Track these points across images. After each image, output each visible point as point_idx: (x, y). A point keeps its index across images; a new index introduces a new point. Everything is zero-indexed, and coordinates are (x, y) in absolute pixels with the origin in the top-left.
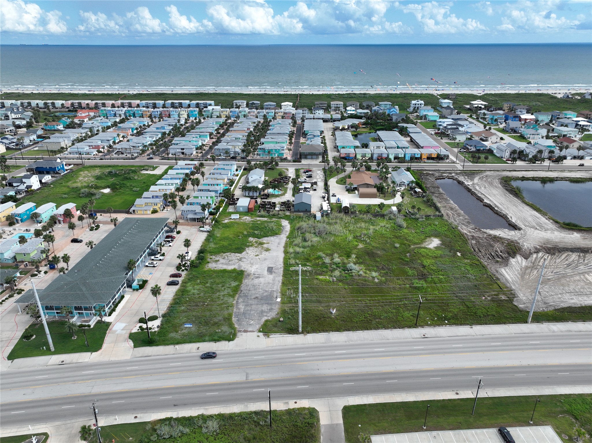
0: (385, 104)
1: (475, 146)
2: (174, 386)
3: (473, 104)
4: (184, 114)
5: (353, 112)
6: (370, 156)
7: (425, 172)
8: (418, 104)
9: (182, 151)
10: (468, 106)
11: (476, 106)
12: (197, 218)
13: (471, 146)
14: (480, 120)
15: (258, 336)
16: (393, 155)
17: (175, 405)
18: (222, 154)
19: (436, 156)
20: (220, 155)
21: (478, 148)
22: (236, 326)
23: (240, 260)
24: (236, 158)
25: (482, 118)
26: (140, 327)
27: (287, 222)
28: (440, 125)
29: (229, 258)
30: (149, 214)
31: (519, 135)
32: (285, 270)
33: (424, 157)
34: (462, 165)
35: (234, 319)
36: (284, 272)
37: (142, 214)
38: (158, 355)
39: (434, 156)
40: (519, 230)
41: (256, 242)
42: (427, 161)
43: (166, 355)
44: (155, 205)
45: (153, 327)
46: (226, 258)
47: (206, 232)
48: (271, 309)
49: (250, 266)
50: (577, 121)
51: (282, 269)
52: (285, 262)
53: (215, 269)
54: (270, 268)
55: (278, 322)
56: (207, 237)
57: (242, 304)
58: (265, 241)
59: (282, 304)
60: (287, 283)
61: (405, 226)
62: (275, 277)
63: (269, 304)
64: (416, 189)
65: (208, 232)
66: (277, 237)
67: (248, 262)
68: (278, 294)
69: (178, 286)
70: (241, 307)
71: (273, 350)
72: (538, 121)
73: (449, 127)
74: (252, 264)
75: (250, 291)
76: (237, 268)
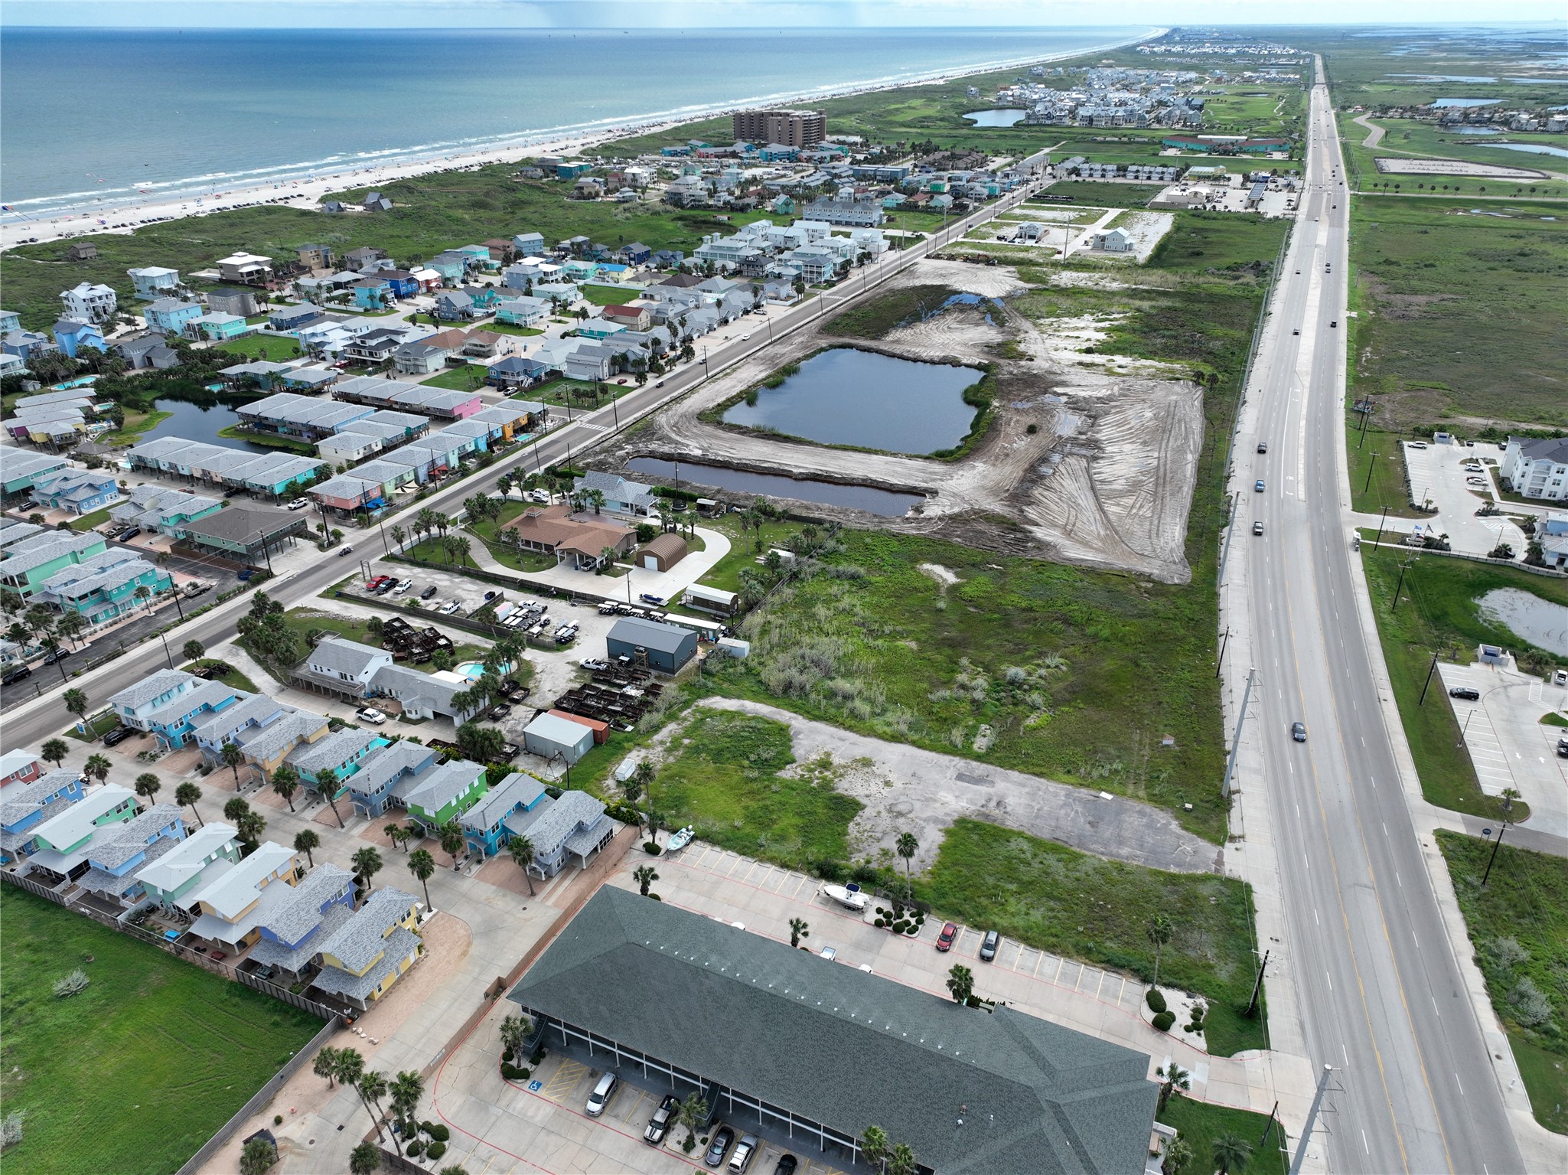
11: (252, 269)
13: (518, 374)
15: (1237, 850)
16: (452, 451)
17: (1455, 995)
19: (526, 421)
21: (536, 375)
22: (1199, 872)
23: (900, 814)
24: (29, 673)
25: (329, 300)
26: (1188, 1029)
27: (718, 698)
28: (322, 344)
29: (879, 829)
30: (416, 962)
31: (491, 320)
32: (978, 758)
33: (509, 432)
34: (591, 422)
35: (1173, 870)
36: (991, 763)
37: (398, 982)
38: (1298, 1007)
39: (524, 422)
40: (934, 493)
41: (811, 771)
42: (523, 438)
43: (1297, 994)
44: (403, 920)
45: (1192, 1006)
46: (879, 835)
47: (687, 845)
48: (1142, 813)
49: (938, 805)
50: (536, 266)
51: (974, 764)
52: (946, 752)
53: (929, 861)
54: (960, 777)
55: (1193, 814)
56: (725, 848)
57: (1114, 849)
58: (814, 757)
59: (1124, 794)
60: (1044, 770)
61: (862, 571)
62: (1007, 779)
63: (1120, 811)
64: (700, 501)
65: (693, 839)
66: (798, 733)
67: (917, 805)
68: (1084, 793)
69: (1003, 940)
70: (1125, 851)
71: (1285, 839)
72: (448, 279)
73: (374, 343)
74: (934, 800)
75: (1057, 827)
76: (941, 826)
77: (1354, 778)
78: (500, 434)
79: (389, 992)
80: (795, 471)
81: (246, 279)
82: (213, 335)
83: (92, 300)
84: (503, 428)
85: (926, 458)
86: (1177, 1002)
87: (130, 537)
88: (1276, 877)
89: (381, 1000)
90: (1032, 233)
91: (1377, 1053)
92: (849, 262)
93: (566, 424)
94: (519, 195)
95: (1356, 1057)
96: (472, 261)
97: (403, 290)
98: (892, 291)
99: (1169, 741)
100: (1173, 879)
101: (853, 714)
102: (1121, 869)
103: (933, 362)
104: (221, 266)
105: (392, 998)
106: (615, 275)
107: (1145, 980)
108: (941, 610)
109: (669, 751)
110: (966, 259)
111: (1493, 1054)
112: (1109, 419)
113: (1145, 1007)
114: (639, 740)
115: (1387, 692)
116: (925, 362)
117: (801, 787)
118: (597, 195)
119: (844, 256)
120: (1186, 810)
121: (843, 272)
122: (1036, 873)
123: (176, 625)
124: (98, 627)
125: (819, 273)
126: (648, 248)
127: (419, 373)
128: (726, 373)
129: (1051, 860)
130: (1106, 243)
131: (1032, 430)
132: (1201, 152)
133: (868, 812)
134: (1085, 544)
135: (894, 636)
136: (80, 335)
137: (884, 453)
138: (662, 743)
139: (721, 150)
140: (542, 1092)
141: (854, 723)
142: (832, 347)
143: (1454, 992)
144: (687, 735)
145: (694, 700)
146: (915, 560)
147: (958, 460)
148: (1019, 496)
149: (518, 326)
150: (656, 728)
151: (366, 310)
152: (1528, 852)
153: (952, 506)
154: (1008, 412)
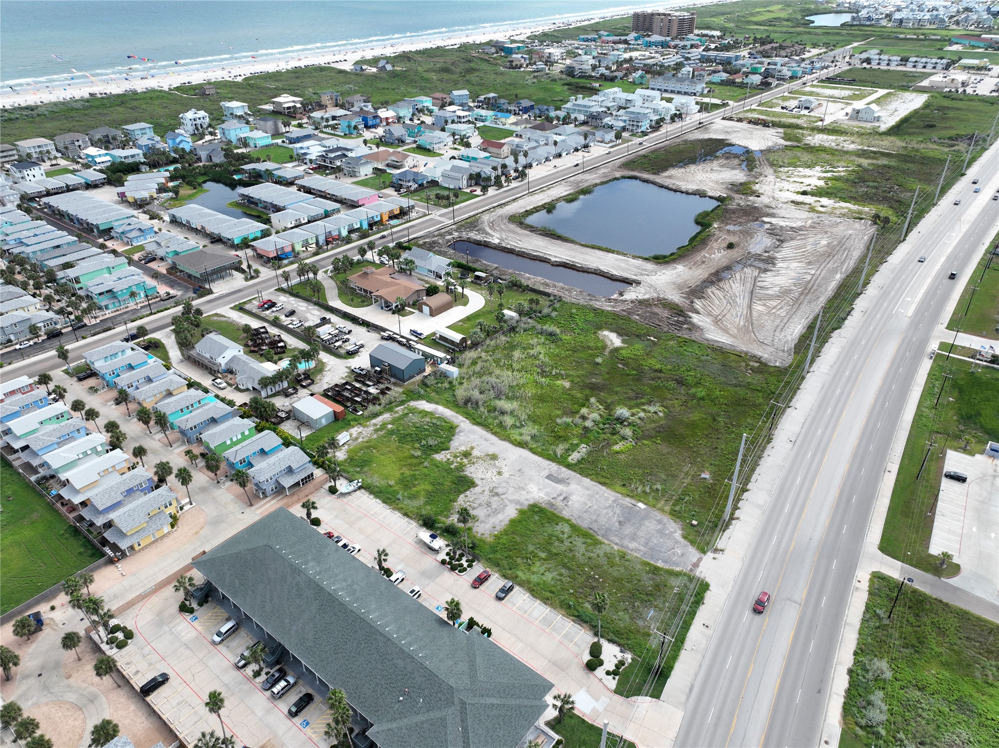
0: (141, 129)
1: (414, 180)
2: (779, 681)
3: (280, 104)
5: (108, 158)
6: (314, 241)
7: (421, 242)
8: (200, 119)
10: (269, 107)
11: (292, 104)
12: (302, 480)
13: (409, 181)
14: (324, 130)
15: (714, 558)
16: (347, 228)
17: (819, 692)
18: (12, 337)
20: (10, 341)
21: (420, 182)
22: (678, 569)
23: (497, 494)
24: (62, 334)
25: (326, 127)
26: (608, 673)
27: (424, 402)
28: (305, 154)
29: (478, 502)
30: (169, 533)
31: (414, 146)
32: (569, 466)
33: (386, 218)
34: (441, 216)
35: (660, 564)
36: (575, 471)
37: (153, 542)
38: (696, 675)
39: (397, 212)
40: (638, 283)
41: (456, 457)
42: (394, 222)
43: (700, 666)
44: (166, 507)
45: (620, 658)
46: (475, 505)
47: (355, 491)
48: (660, 522)
49: (525, 492)
50: (455, 112)
51: (564, 469)
52: (549, 458)
53: (498, 528)
54: (549, 477)
55: (696, 529)
56: (377, 497)
57: (626, 542)
58: (463, 448)
59: (654, 506)
60: (608, 481)
61: (558, 331)
62: (579, 484)
63: (646, 517)
64: (477, 273)
65: (360, 488)
66: (460, 432)
67: (511, 490)
68: (628, 501)
69: (517, 589)
70: (633, 545)
71: (753, 558)
72: (400, 117)
73: (332, 155)
74: (523, 489)
75: (595, 521)
76: (518, 507)
77: (832, 523)
78: (379, 219)
79: (146, 547)
80: (553, 259)
81: (286, 111)
82: (252, 145)
83: (195, 120)
84: (381, 215)
85: (646, 259)
86: (611, 654)
87: (149, 261)
88: (732, 583)
89: (139, 551)
90: (808, 105)
91: (735, 719)
92: (662, 120)
93: (425, 215)
94: (472, 65)
95: (718, 718)
96: (419, 106)
97: (370, 123)
98: (686, 141)
99: (706, 475)
100: (655, 570)
101: (501, 425)
102: (623, 556)
103: (687, 193)
104: (274, 103)
105: (146, 551)
106: (503, 120)
107: (596, 634)
108: (598, 364)
109: (376, 431)
110: (750, 122)
111: (824, 738)
112: (792, 243)
113: (587, 651)
114: (359, 422)
115: (893, 467)
116: (682, 192)
117: (445, 468)
118: (521, 66)
119: (660, 115)
120: (692, 525)
121: (657, 125)
122: (563, 548)
123: (147, 316)
124: (107, 312)
125: (638, 126)
126: (533, 103)
127: (355, 176)
128: (542, 190)
129: (579, 542)
130: (860, 115)
131: (731, 246)
132: (979, 47)
133: (477, 490)
134: (725, 331)
135: (557, 376)
136: (178, 140)
137: (618, 253)
138: (375, 425)
139: (618, 38)
140: (195, 624)
141: (500, 431)
142: (623, 177)
143: (819, 690)
144: (392, 423)
145: (409, 401)
146: (600, 328)
147: (667, 263)
148: (697, 292)
149: (429, 150)
150: (375, 415)
151: (345, 135)
152: (940, 601)
153: (645, 294)
154: (721, 232)
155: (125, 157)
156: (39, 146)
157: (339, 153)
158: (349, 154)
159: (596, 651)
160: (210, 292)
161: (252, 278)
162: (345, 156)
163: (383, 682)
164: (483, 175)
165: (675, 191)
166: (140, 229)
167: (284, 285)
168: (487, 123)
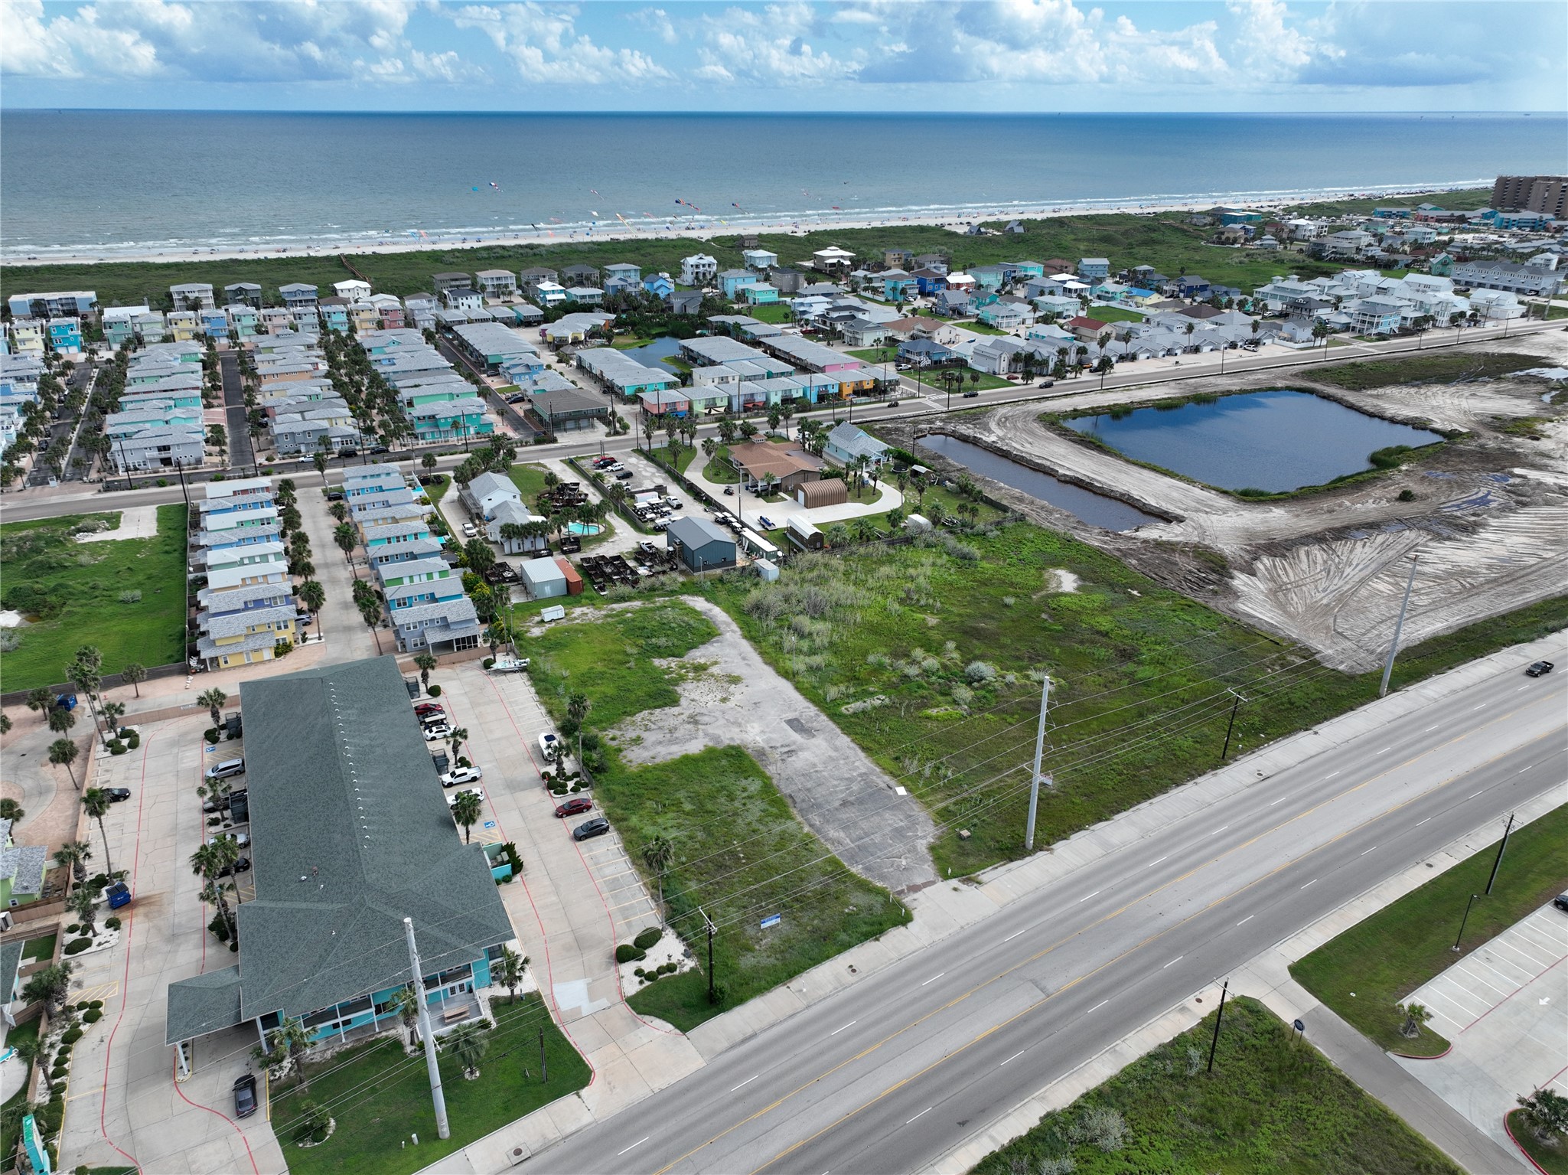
0: (624, 271)
1: (928, 354)
2: (905, 1081)
3: (823, 258)
4: (31, 340)
5: (562, 296)
6: (725, 403)
7: (877, 427)
8: (704, 266)
9: (164, 455)
10: (810, 264)
11: (835, 261)
12: (457, 640)
13: (919, 354)
14: (863, 293)
15: (955, 889)
16: (780, 394)
17: (962, 1124)
18: (303, 449)
19: (871, 386)
20: (299, 451)
21: (936, 358)
22: (879, 884)
23: (696, 722)
24: (356, 455)
25: (866, 289)
26: (639, 972)
27: (701, 599)
28: (804, 312)
29: (660, 724)
30: (270, 660)
31: (973, 320)
32: (835, 717)
33: (847, 390)
34: (935, 401)
35: (855, 869)
36: (838, 724)
37: (245, 665)
38: (772, 1026)
39: (869, 386)
40: (1180, 520)
41: (682, 668)
42: (856, 400)
43: (791, 1016)
44: (279, 628)
45: (674, 961)
46: (653, 726)
47: (515, 672)
48: (910, 818)
49: (737, 730)
51: (823, 717)
52: (813, 700)
53: (658, 761)
54: (792, 721)
55: (962, 843)
56: (534, 685)
57: (829, 828)
58: (702, 661)
59: (921, 796)
60: (875, 746)
61: (978, 553)
62: (829, 740)
63: (891, 807)
64: (916, 467)
65: (522, 670)
66: (717, 641)
67: (722, 722)
68: (883, 780)
69: (612, 835)
70: (836, 834)
71: (1025, 908)
72: (981, 286)
73: (835, 315)
74: (739, 725)
75: (809, 790)
76: (711, 744)
77: (1226, 905)
78: (836, 390)
79: (234, 668)
80: (1061, 471)
81: (828, 269)
82: (751, 301)
83: (697, 266)
84: (840, 386)
85: (1225, 493)
86: (669, 950)
87: (515, 402)
88: (957, 928)
89: (224, 670)
91: (779, 1102)
92: (1427, 319)
93: (913, 397)
94: (1153, 235)
95: (751, 1092)
96: (1020, 274)
97: (929, 288)
99: (1049, 780)
100: (841, 875)
101: (778, 646)
102: (807, 843)
103: (1393, 421)
104: (816, 257)
105: (227, 673)
106: (1139, 299)
107: (667, 920)
108: (1006, 606)
109: (607, 616)
112: (1545, 510)
113: (634, 938)
114: (592, 602)
115: (1447, 860)
116: (1382, 418)
117: (657, 677)
119: (1427, 311)
120: (960, 837)
121: (1419, 325)
122: (730, 807)
123: (461, 453)
124: (421, 442)
125: (1371, 323)
126: (1206, 282)
127: (856, 345)
128: (1126, 388)
129: (757, 807)
131: (1406, 497)
133: (675, 710)
135: (924, 609)
136: (656, 285)
137: (1181, 479)
138: (613, 610)
140: (208, 754)
141: (773, 656)
142: (1289, 389)
144: (636, 612)
145: (682, 594)
146: (1057, 564)
147: (1259, 502)
148: (1278, 547)
149: (991, 327)
150: (622, 599)
151: (887, 300)
153: (1177, 536)
154: (1404, 477)
155: (583, 297)
156: (498, 279)
157: (846, 313)
158: (860, 315)
159: (648, 939)
160: (555, 441)
161: (617, 433)
162: (853, 317)
163: (302, 855)
164: (1037, 357)
165: (1372, 415)
166: (527, 366)
167: (646, 447)
168: (1112, 304)
